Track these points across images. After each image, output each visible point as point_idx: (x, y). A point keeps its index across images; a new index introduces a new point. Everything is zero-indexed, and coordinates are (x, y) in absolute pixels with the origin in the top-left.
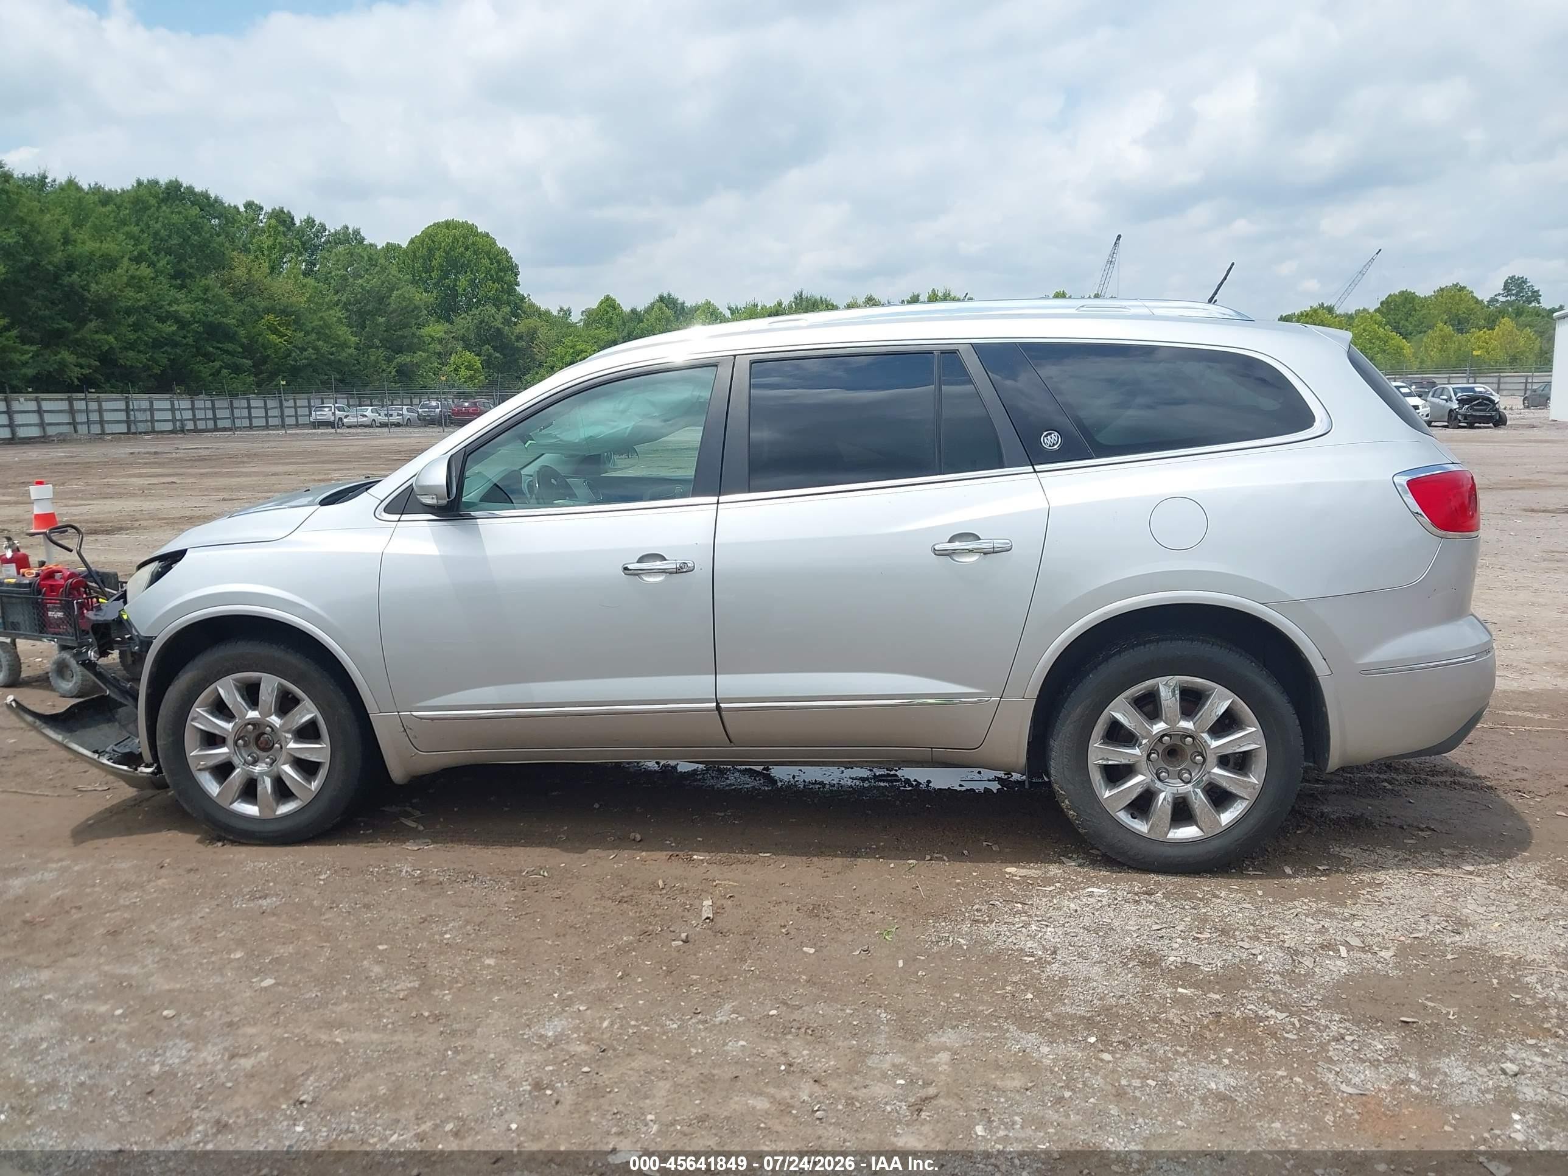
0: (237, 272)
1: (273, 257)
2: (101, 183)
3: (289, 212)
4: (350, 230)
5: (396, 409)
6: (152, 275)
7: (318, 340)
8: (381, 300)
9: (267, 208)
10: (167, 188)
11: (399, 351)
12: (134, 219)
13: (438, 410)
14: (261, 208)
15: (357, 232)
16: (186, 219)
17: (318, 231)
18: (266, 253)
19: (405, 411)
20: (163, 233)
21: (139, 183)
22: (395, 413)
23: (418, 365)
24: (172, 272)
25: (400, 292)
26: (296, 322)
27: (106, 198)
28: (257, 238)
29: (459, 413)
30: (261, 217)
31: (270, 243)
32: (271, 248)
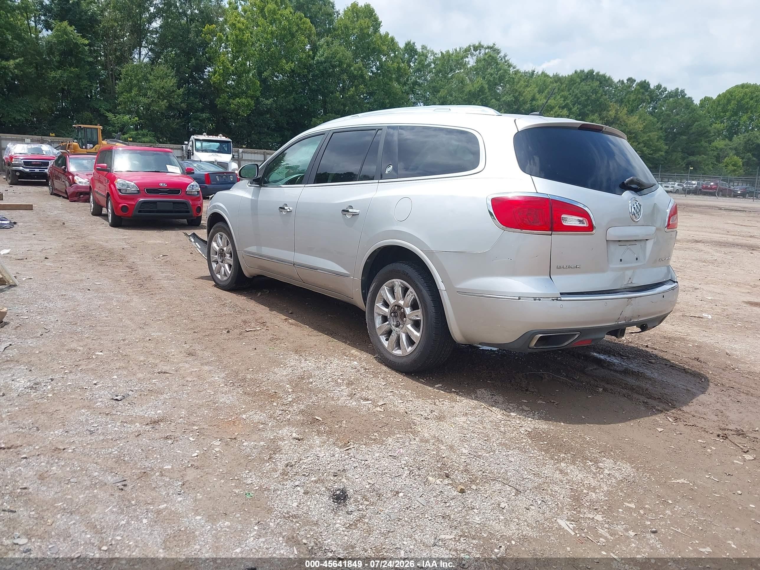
0: (610, 113)
1: (634, 105)
2: (559, 73)
3: (648, 82)
4: (679, 91)
5: (672, 184)
6: (568, 114)
7: (644, 147)
8: (688, 126)
9: (638, 81)
10: (587, 73)
11: (693, 154)
12: (567, 89)
13: (694, 186)
14: (635, 81)
15: (683, 91)
16: (592, 87)
17: (662, 91)
18: (631, 103)
19: (676, 185)
20: (579, 95)
21: (576, 72)
22: (670, 186)
23: (700, 162)
24: (578, 113)
25: (699, 123)
26: (635, 137)
27: (558, 79)
28: (628, 96)
29: (706, 188)
30: (634, 85)
31: (634, 98)
32: (634, 101)
